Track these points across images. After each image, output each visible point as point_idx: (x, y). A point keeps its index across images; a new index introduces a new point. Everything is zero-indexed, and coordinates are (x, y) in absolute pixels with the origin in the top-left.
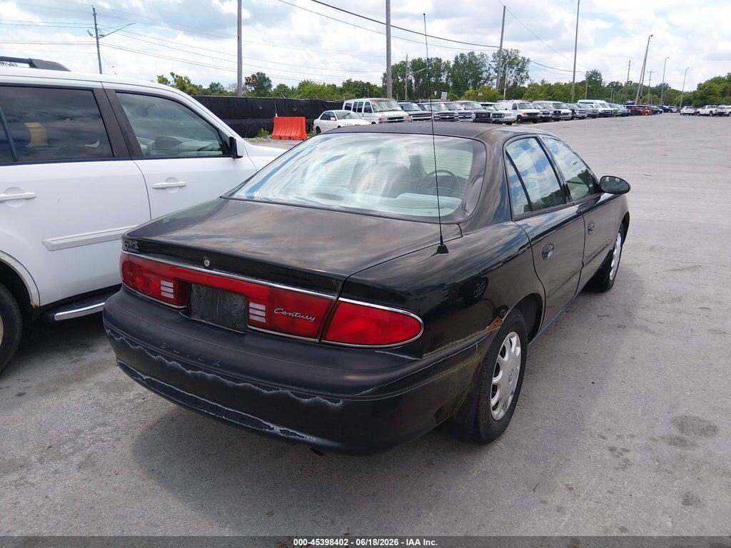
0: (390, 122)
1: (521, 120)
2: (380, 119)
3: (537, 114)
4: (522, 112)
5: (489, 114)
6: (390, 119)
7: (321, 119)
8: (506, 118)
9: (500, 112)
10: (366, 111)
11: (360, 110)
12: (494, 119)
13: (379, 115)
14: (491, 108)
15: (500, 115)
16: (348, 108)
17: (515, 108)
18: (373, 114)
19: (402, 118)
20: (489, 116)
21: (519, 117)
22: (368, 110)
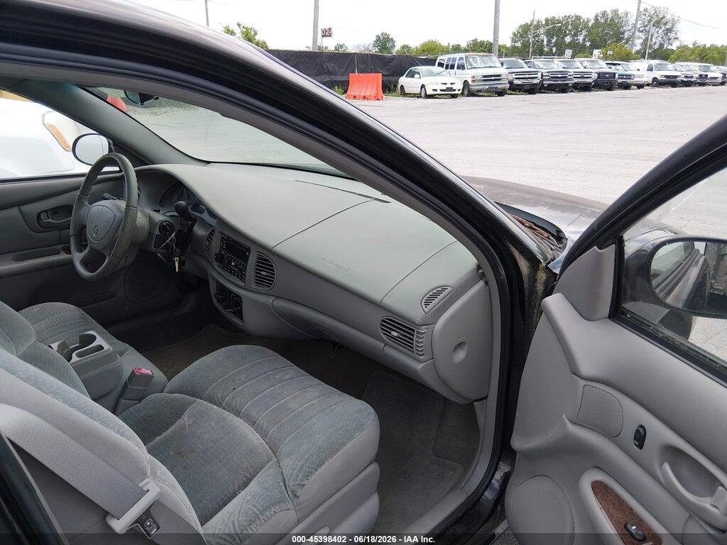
0: (485, 80)
1: (657, 83)
2: (473, 77)
3: (676, 77)
4: (659, 74)
5: (614, 74)
6: (484, 76)
7: (406, 76)
8: (635, 79)
9: (629, 73)
10: (458, 68)
11: (452, 67)
12: (620, 81)
13: (473, 72)
14: (618, 67)
15: (629, 77)
16: (441, 65)
17: (650, 69)
18: (466, 71)
19: (499, 76)
20: (614, 78)
21: (655, 79)
22: (461, 67)
